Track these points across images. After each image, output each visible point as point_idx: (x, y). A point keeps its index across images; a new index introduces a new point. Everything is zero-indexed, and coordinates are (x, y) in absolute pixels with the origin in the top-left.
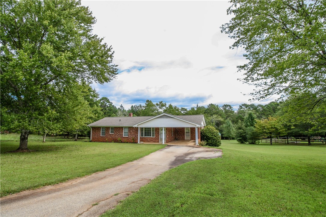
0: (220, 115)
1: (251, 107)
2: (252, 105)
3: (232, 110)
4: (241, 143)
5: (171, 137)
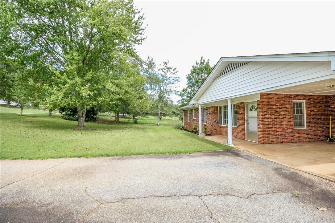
5: (285, 129)
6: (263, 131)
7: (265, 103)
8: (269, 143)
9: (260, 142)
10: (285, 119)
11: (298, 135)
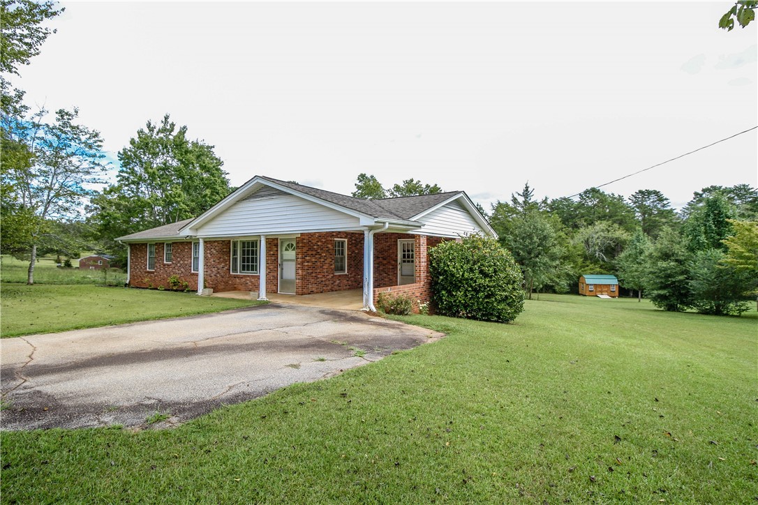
0: (620, 224)
1: (738, 195)
2: (740, 189)
3: (664, 206)
4: (669, 310)
5: (326, 274)
6: (303, 278)
7: (305, 241)
8: (309, 294)
9: (298, 294)
10: (326, 262)
11: (338, 282)
